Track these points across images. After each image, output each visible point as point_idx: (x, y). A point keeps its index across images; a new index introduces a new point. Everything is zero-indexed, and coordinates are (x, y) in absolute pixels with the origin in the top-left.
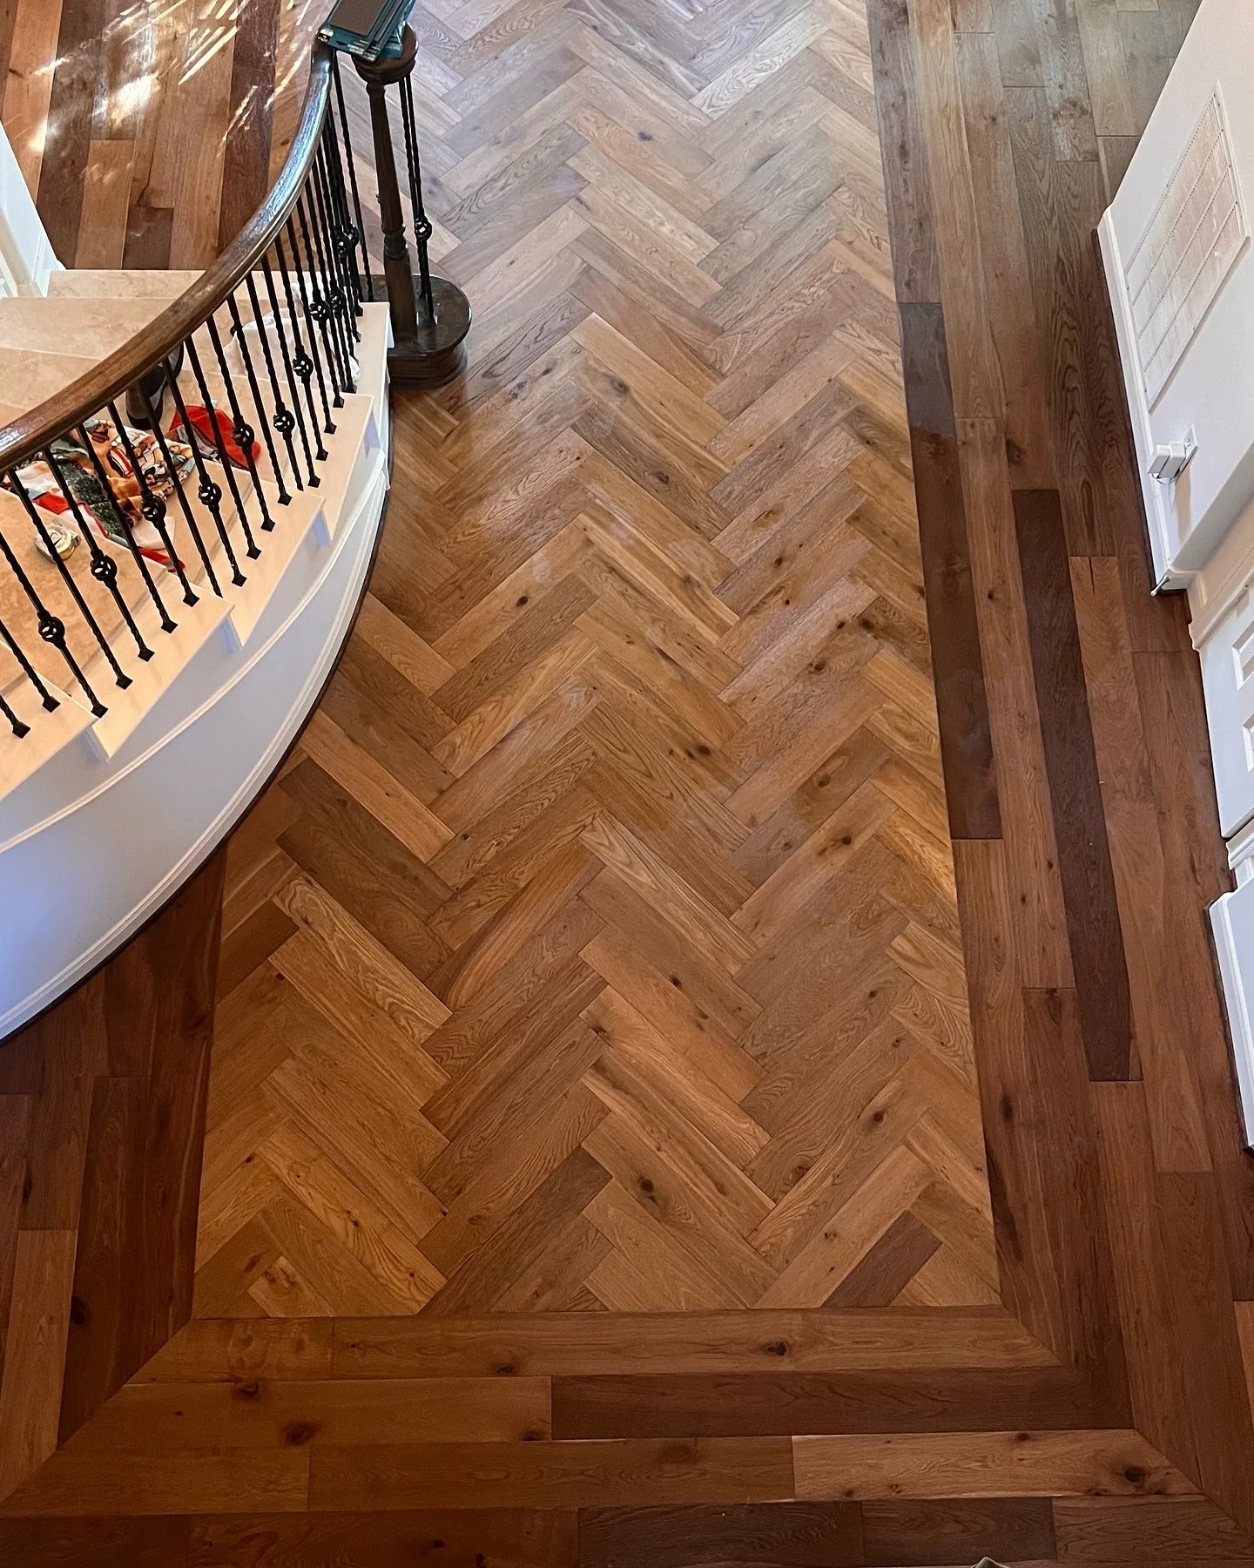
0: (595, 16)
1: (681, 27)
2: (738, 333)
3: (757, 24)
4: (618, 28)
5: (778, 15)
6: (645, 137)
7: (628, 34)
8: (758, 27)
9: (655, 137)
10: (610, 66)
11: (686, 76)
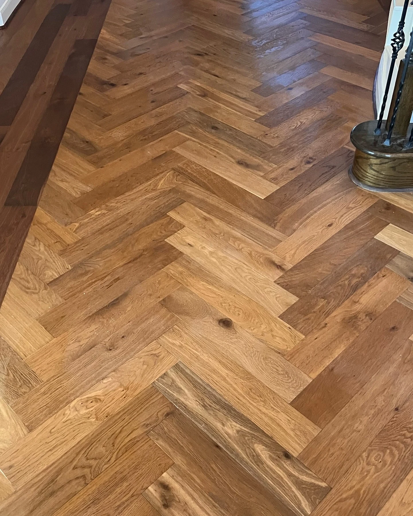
0: (290, 475)
1: (179, 460)
2: (159, 189)
3: (83, 467)
4: (258, 456)
5: (53, 481)
6: (226, 323)
7: (244, 445)
8: (84, 461)
9: (216, 323)
10: (264, 401)
11: (179, 390)
